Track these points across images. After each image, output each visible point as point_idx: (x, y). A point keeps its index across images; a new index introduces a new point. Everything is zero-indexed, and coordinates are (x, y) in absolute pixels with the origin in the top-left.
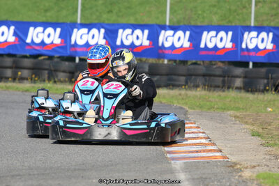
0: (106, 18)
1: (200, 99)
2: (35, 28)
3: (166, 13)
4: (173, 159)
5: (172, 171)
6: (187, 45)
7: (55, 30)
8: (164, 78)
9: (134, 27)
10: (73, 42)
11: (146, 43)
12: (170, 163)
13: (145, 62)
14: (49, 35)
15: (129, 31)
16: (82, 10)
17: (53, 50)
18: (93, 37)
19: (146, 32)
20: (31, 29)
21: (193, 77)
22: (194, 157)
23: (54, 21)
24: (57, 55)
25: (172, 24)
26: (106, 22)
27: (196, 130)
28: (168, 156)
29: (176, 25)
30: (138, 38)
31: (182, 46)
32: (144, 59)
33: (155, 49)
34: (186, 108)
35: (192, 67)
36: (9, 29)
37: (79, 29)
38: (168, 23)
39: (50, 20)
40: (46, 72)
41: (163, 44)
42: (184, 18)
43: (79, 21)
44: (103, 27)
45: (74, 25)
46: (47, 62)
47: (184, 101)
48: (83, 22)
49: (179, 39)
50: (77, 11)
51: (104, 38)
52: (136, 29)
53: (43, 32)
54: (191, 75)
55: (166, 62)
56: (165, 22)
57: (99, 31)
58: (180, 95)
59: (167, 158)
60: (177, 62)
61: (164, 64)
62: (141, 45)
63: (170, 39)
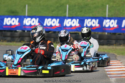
0: (80, 14)
1: (122, 50)
2: (48, 19)
4: (111, 77)
6: (116, 26)
8: (106, 41)
9: (92, 18)
10: (64, 25)
11: (98, 25)
12: (109, 79)
13: (97, 34)
14: (54, 22)
15: (89, 20)
16: (68, 11)
17: (56, 29)
19: (97, 20)
20: (46, 19)
21: (119, 41)
22: (120, 77)
23: (56, 16)
24: (57, 31)
25: (109, 17)
26: (80, 16)
27: (120, 64)
28: (109, 76)
29: (111, 17)
30: (94, 23)
31: (113, 27)
32: (96, 32)
33: (102, 28)
34: (116, 54)
35: (118, 36)
38: (107, 16)
39: (54, 15)
40: (53, 39)
42: (115, 14)
43: (67, 16)
44: (78, 18)
45: (65, 18)
46: (53, 34)
47: (114, 51)
48: (69, 16)
49: (112, 23)
51: (79, 23)
54: (118, 39)
55: (106, 33)
57: (76, 20)
58: (113, 48)
59: (108, 77)
60: (112, 33)
61: (105, 35)
62: (95, 26)
63: (108, 24)
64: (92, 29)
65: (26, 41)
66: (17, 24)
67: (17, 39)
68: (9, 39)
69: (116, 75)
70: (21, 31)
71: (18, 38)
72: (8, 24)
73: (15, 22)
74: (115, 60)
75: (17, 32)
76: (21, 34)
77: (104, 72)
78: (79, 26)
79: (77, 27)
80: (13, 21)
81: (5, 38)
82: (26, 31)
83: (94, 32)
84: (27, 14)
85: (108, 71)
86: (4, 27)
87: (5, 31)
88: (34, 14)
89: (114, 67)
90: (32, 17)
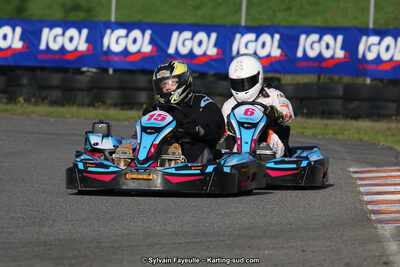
0: (282, 18)
2: (180, 32)
3: (368, 10)
4: (380, 221)
5: (378, 240)
7: (209, 36)
8: (366, 105)
9: (322, 31)
10: (234, 53)
11: (340, 54)
12: (376, 228)
13: (338, 82)
14: (200, 43)
15: (315, 37)
16: (247, 8)
17: (206, 63)
18: (264, 45)
19: (340, 38)
20: (175, 34)
23: (208, 22)
24: (212, 72)
25: (377, 27)
26: (283, 24)
28: (373, 217)
29: (384, 28)
30: (328, 47)
31: (391, 60)
32: (336, 77)
33: (354, 63)
34: (398, 148)
36: (143, 34)
37: (243, 35)
38: (371, 26)
39: (201, 21)
41: (364, 55)
42: (396, 19)
43: (243, 23)
44: (278, 32)
45: (239, 29)
46: (198, 82)
47: (394, 139)
48: (249, 24)
49: (388, 48)
50: (240, 9)
51: (279, 47)
52: (325, 34)
53: (192, 38)
55: (368, 81)
56: (368, 23)
57: (272, 37)
58: (389, 129)
59: (371, 220)
60: (385, 81)
61: (365, 85)
62: (333, 57)
63: (375, 49)
64: (324, 65)
65: (109, 101)
66: (83, 47)
67: (81, 95)
68: (56, 94)
69: (397, 215)
70: (94, 70)
71: (84, 93)
72: (55, 47)
73: (75, 42)
74: (395, 165)
75: (83, 73)
76: (93, 78)
77: (358, 205)
78: (281, 55)
79: (275, 58)
80: (71, 39)
81: (44, 93)
82: (111, 71)
83: (328, 75)
84: (116, 18)
85: (370, 202)
86: (40, 57)
87: (43, 69)
88: (136, 18)
89: (391, 189)
90: (129, 27)
